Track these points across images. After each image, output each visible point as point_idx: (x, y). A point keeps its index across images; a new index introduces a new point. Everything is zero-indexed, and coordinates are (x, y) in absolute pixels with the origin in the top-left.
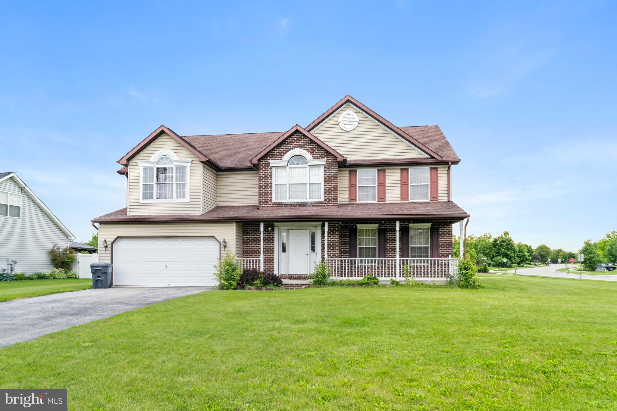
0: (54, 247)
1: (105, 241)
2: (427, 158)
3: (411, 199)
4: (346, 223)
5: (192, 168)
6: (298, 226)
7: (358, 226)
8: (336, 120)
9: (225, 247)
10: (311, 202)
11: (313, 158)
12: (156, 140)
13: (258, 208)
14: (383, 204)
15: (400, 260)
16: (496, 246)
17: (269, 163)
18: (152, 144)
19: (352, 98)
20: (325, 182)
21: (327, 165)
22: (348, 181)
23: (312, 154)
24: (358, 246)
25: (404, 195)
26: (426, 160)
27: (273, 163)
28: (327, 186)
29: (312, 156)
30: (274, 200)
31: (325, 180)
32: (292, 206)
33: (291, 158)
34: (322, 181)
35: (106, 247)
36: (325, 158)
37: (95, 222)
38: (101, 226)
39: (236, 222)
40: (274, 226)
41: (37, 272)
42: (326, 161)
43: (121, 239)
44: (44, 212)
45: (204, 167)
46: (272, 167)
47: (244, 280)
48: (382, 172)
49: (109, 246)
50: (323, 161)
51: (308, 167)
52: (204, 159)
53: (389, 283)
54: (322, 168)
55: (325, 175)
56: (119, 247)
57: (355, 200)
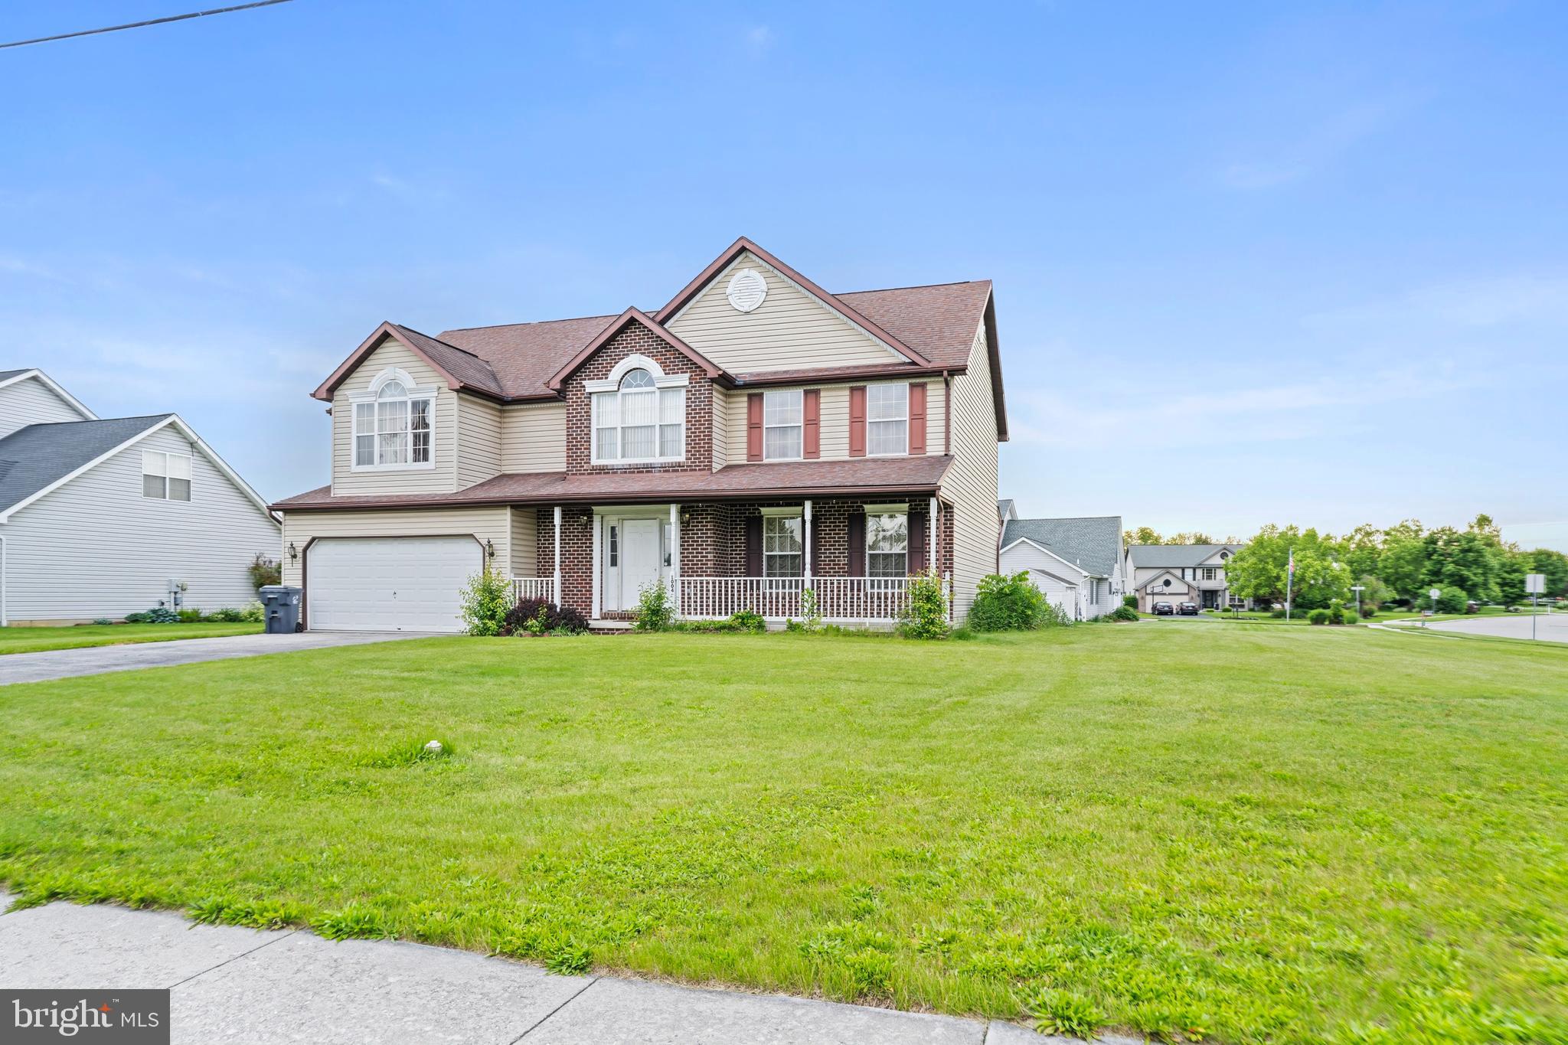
0: (258, 558)
1: (292, 545)
2: (904, 364)
3: (870, 453)
4: (741, 505)
5: (439, 402)
6: (637, 512)
7: (764, 510)
8: (721, 291)
9: (492, 555)
10: (662, 464)
11: (666, 374)
12: (378, 351)
13: (562, 477)
14: (816, 463)
15: (813, 581)
16: (1432, 555)
17: (584, 386)
18: (371, 357)
19: (750, 242)
20: (687, 422)
21: (692, 387)
22: (746, 416)
23: (664, 365)
24: (765, 553)
25: (857, 443)
26: (901, 368)
27: (590, 386)
28: (691, 429)
29: (664, 370)
30: (595, 461)
31: (687, 418)
32: (625, 472)
33: (626, 374)
34: (681, 419)
35: (294, 556)
36: (686, 372)
37: (274, 510)
38: (287, 517)
39: (512, 507)
40: (592, 514)
41: (224, 607)
42: (690, 379)
43: (320, 543)
44: (238, 489)
45: (460, 398)
46: (590, 394)
47: (513, 619)
48: (812, 397)
49: (300, 555)
50: (683, 379)
51: (658, 392)
52: (457, 386)
53: (784, 627)
54: (683, 393)
55: (687, 406)
56: (316, 555)
57: (759, 456)
